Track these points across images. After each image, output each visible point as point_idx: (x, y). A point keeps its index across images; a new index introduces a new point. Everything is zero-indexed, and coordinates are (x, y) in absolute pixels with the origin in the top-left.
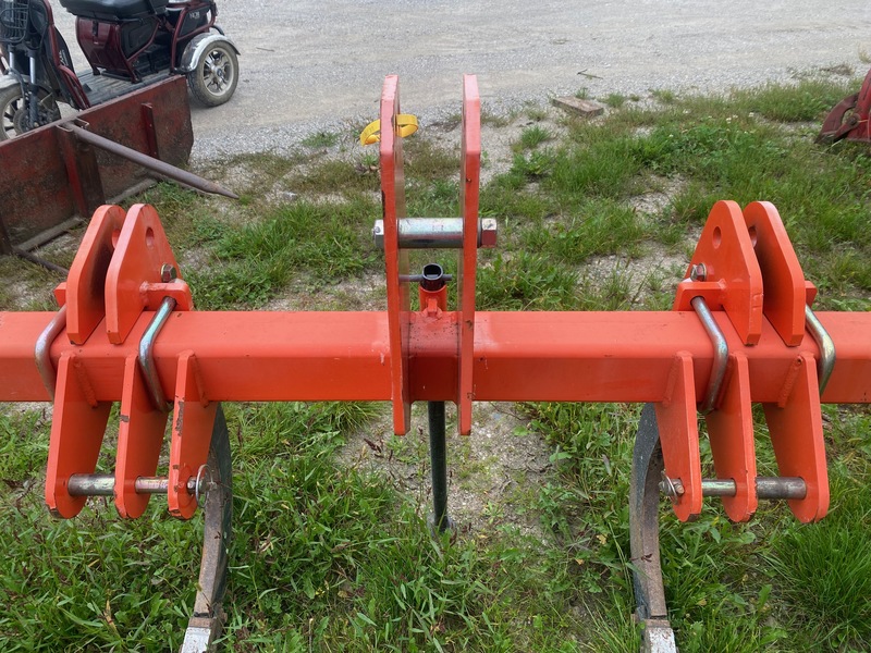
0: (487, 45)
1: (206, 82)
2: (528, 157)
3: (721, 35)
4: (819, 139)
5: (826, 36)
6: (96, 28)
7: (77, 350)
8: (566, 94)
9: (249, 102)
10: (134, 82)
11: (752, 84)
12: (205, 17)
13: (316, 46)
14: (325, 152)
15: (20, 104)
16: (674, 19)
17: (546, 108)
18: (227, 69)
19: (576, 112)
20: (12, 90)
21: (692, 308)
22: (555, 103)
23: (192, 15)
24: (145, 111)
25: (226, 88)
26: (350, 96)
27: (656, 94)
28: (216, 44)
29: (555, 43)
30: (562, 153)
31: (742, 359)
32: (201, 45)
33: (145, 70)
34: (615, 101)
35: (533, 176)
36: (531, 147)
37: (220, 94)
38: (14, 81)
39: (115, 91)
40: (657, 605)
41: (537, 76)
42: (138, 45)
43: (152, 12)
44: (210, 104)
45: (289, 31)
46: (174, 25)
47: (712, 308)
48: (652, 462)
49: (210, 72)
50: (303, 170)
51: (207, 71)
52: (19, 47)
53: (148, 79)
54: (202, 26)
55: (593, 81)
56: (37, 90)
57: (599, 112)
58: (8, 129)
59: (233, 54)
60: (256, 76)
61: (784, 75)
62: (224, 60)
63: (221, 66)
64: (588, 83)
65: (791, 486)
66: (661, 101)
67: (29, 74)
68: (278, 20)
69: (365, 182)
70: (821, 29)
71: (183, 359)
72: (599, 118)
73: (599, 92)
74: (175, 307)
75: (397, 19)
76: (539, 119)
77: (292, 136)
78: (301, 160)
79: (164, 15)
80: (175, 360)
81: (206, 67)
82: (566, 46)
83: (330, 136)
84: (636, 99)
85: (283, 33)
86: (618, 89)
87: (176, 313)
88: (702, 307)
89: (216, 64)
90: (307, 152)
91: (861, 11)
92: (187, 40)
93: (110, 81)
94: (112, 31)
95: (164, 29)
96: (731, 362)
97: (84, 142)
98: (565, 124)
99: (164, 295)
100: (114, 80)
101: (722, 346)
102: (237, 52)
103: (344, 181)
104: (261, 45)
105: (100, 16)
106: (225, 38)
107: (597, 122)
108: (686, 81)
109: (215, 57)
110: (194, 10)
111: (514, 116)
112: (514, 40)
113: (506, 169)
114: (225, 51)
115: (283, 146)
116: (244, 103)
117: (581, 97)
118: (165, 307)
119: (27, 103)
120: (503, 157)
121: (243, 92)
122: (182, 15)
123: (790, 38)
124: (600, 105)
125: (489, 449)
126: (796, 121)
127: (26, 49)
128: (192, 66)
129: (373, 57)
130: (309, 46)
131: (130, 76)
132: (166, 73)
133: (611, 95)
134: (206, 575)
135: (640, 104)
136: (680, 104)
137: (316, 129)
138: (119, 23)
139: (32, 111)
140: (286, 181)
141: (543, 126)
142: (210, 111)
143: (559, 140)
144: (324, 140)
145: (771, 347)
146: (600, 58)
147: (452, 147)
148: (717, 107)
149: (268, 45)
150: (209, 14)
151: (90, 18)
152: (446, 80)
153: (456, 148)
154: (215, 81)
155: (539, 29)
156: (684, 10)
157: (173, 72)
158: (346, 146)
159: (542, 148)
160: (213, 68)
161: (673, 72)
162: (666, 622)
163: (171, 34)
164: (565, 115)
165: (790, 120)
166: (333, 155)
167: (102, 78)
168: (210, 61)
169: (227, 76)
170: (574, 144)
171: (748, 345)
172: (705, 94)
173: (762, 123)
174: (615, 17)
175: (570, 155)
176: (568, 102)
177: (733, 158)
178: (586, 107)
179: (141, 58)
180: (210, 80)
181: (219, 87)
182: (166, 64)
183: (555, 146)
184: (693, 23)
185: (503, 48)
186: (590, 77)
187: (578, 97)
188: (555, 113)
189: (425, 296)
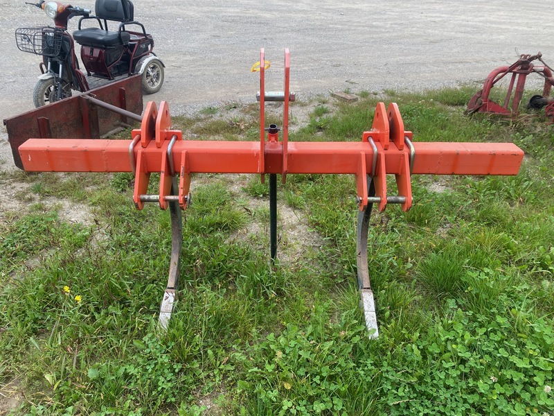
0: (297, 67)
1: (147, 81)
2: (317, 120)
3: (423, 64)
4: (466, 113)
5: (480, 65)
6: (92, 51)
7: (144, 149)
8: (339, 91)
9: (169, 92)
10: (110, 80)
11: (437, 88)
12: (147, 48)
13: (204, 66)
14: (212, 117)
15: (52, 88)
16: (399, 55)
17: (327, 97)
18: (158, 74)
19: (344, 100)
20: (50, 81)
21: (368, 141)
22: (333, 95)
23: (141, 46)
24: (121, 91)
25: (157, 84)
26: (223, 91)
27: (386, 92)
28: (153, 61)
29: (334, 66)
30: (335, 118)
31: (383, 153)
32: (146, 61)
33: (116, 74)
34: (364, 95)
35: (320, 129)
36: (319, 116)
37: (154, 88)
38: (51, 76)
39: (100, 83)
40: (366, 284)
41: (324, 82)
42: (113, 60)
43: (122, 44)
44: (149, 93)
45: (188, 57)
46: (132, 51)
47: (375, 141)
48: (363, 223)
49: (150, 76)
50: (201, 124)
51: (148, 75)
52: (54, 59)
53: (117, 78)
54: (146, 52)
55: (353, 85)
56: (62, 81)
57: (355, 100)
58: (46, 101)
59: (162, 66)
60: (172, 80)
61: (454, 84)
62: (157, 70)
63: (155, 73)
64: (351, 86)
65: (401, 199)
66: (389, 95)
67: (59, 73)
68: (182, 52)
69: (234, 130)
70: (477, 62)
71: (184, 152)
72: (355, 103)
73: (356, 90)
74: (177, 139)
75: (248, 52)
76: (324, 103)
77: (194, 108)
78: (199, 120)
79: (128, 45)
80: (180, 154)
81: (147, 73)
82: (340, 68)
83: (214, 109)
84: (376, 94)
85: (185, 59)
86: (367, 89)
87: (177, 141)
88: (372, 141)
89: (152, 72)
90: (203, 116)
91: (501, 53)
92: (138, 59)
93: (97, 79)
94: (100, 53)
95: (127, 53)
96: (379, 155)
97: (93, 104)
98: (337, 105)
99: (173, 134)
100: (99, 79)
101: (376, 150)
102: (164, 66)
103: (222, 129)
104: (173, 64)
105: (96, 45)
106: (157, 58)
107: (355, 105)
108: (403, 85)
109: (152, 68)
110: (143, 43)
111: (311, 101)
112: (312, 64)
113: (306, 125)
114: (158, 65)
115: (190, 114)
116: (166, 92)
117: (347, 92)
118: (173, 139)
119: (55, 88)
120: (305, 120)
121: (165, 87)
122: (136, 46)
123: (460, 66)
124: (357, 96)
125: (296, 239)
126: (456, 105)
127: (57, 60)
128: (141, 72)
129: (236, 71)
130: (200, 65)
131: (108, 76)
132: (126, 75)
133: (362, 92)
134: (172, 273)
135: (378, 96)
136: (398, 96)
137: (207, 105)
138: (105, 49)
139: (59, 92)
140: (192, 129)
141: (325, 106)
142: (148, 96)
143: (334, 112)
144: (211, 111)
145: (393, 150)
146: (357, 74)
147: (278, 115)
148: (417, 98)
149: (178, 64)
150: (149, 46)
151: (89, 46)
152: (275, 84)
153: (281, 116)
154: (152, 80)
155: (326, 59)
156: (405, 51)
157: (130, 75)
158: (223, 114)
159: (324, 116)
160: (151, 73)
161: (397, 81)
162: (370, 290)
163: (130, 55)
164: (338, 101)
165: (453, 105)
166: (216, 117)
167: (93, 78)
168: (150, 70)
169: (158, 78)
170: (341, 114)
171: (385, 149)
172: (412, 92)
173: (438, 105)
174: (367, 54)
175: (340, 119)
176: (339, 95)
177: (421, 120)
178: (349, 97)
179: (114, 67)
180: (149, 80)
181: (153, 84)
182: (126, 71)
183: (332, 115)
184: (409, 58)
185: (306, 68)
186: (352, 83)
187: (345, 92)
188: (332, 100)
189: (270, 136)
